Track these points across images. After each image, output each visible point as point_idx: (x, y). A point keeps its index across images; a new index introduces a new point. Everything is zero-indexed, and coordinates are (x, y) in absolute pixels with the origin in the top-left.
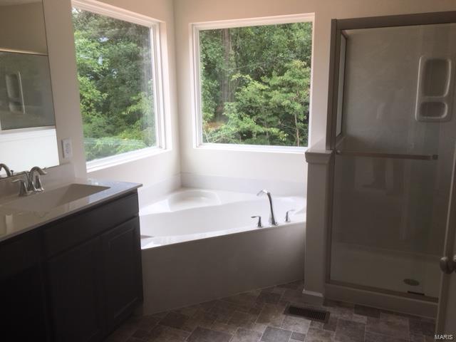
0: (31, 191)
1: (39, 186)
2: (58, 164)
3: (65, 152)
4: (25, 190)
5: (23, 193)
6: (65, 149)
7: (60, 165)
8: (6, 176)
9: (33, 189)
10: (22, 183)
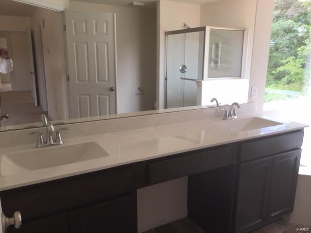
0: (230, 118)
1: (234, 115)
2: (247, 102)
3: (252, 95)
4: (226, 116)
5: (225, 118)
6: (252, 92)
7: (248, 103)
8: (216, 106)
9: (231, 116)
10: (226, 112)
